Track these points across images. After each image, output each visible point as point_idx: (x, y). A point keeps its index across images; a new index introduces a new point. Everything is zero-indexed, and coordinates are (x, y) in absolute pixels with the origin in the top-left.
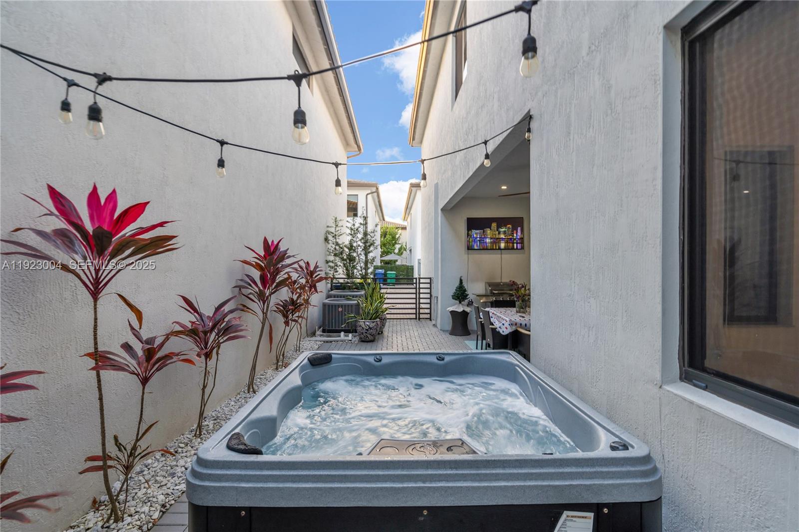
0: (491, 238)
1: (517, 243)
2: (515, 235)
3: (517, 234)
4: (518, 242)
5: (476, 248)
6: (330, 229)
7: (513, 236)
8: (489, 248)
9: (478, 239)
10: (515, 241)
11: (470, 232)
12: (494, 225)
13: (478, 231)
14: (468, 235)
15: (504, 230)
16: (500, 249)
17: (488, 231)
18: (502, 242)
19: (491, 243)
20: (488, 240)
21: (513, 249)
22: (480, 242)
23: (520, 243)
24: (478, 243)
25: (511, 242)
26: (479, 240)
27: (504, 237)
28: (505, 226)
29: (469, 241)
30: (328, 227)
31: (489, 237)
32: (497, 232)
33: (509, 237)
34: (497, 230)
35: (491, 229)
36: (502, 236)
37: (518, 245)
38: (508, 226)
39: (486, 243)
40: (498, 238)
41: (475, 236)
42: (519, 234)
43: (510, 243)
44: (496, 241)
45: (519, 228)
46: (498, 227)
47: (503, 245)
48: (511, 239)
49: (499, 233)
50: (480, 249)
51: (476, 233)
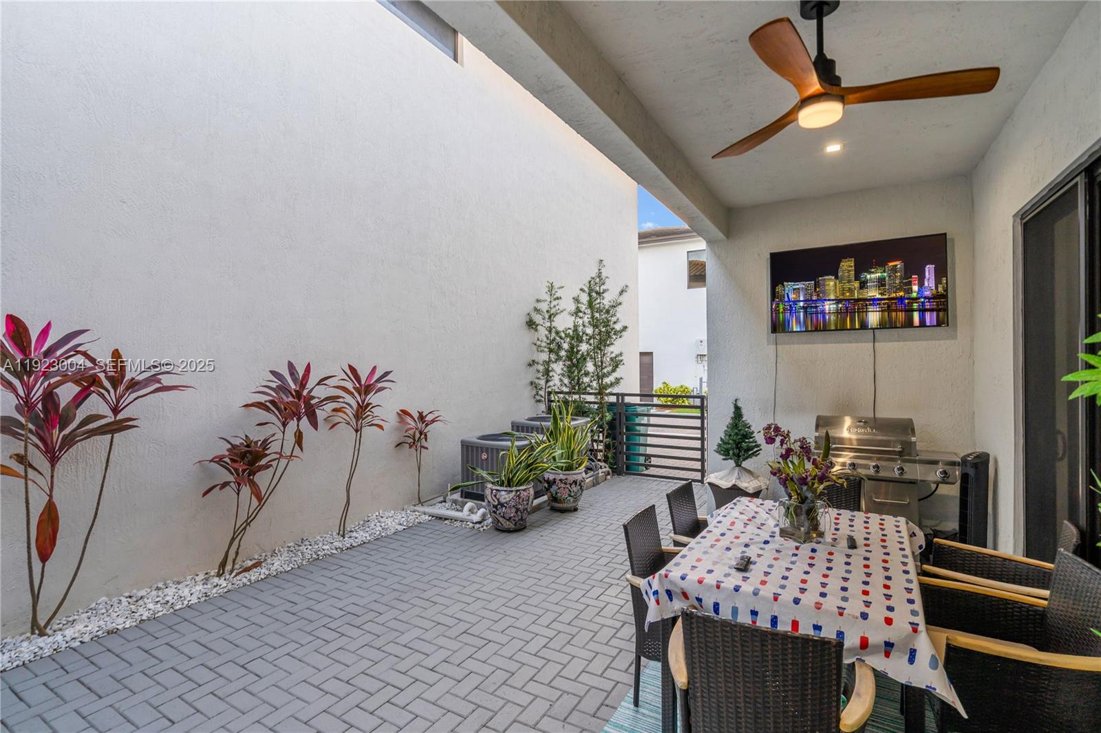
0: (838, 301)
1: (922, 311)
2: (915, 288)
3: (921, 285)
4: (928, 306)
5: (795, 330)
6: (540, 306)
7: (910, 291)
8: (833, 328)
9: (802, 304)
10: (915, 306)
11: (779, 288)
12: (847, 265)
13: (800, 285)
14: (774, 295)
15: (878, 275)
16: (864, 326)
17: (830, 283)
18: (871, 308)
19: (838, 312)
20: (829, 307)
21: (909, 324)
22: (805, 312)
23: (931, 310)
24: (802, 314)
25: (900, 307)
26: (803, 307)
27: (878, 296)
28: (882, 264)
29: (774, 312)
30: (538, 301)
31: (832, 297)
32: (857, 284)
33: (893, 295)
34: (857, 278)
35: (837, 277)
36: (873, 293)
37: (928, 315)
38: (891, 264)
39: (823, 313)
40: (859, 300)
41: (792, 296)
42: (930, 282)
43: (896, 311)
44: (853, 309)
45: (929, 270)
46: (860, 269)
47: (873, 318)
48: (901, 299)
49: (863, 285)
50: (806, 331)
51: (795, 291)
